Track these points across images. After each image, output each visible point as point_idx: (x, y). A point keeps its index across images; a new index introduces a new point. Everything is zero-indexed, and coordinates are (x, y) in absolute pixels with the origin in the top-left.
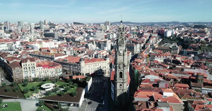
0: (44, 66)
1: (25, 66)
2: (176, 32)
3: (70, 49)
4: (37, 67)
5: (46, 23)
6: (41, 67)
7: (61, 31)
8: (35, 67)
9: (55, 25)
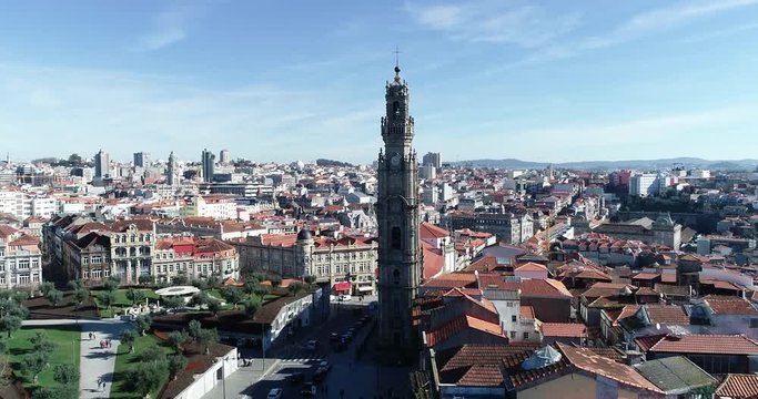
0: (180, 249)
1: (121, 244)
2: (672, 180)
3: (283, 223)
4: (156, 248)
5: (227, 161)
6: (171, 250)
7: (271, 181)
8: (152, 248)
9: (254, 166)
